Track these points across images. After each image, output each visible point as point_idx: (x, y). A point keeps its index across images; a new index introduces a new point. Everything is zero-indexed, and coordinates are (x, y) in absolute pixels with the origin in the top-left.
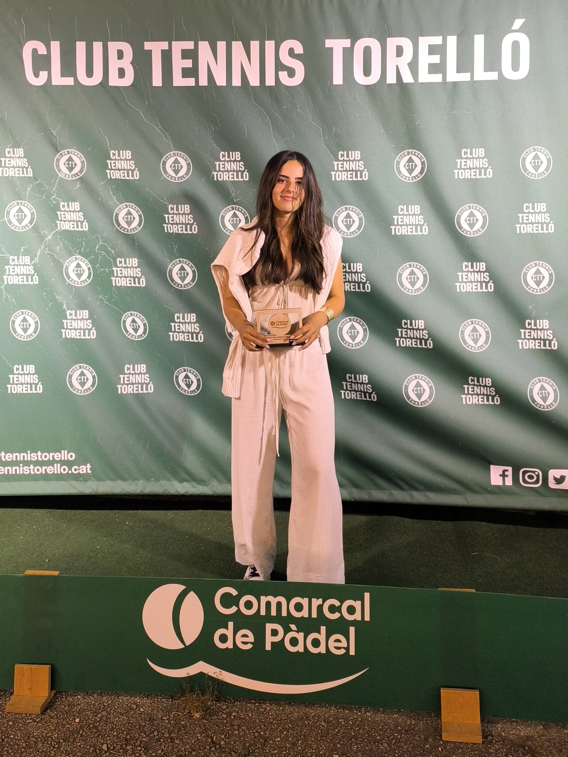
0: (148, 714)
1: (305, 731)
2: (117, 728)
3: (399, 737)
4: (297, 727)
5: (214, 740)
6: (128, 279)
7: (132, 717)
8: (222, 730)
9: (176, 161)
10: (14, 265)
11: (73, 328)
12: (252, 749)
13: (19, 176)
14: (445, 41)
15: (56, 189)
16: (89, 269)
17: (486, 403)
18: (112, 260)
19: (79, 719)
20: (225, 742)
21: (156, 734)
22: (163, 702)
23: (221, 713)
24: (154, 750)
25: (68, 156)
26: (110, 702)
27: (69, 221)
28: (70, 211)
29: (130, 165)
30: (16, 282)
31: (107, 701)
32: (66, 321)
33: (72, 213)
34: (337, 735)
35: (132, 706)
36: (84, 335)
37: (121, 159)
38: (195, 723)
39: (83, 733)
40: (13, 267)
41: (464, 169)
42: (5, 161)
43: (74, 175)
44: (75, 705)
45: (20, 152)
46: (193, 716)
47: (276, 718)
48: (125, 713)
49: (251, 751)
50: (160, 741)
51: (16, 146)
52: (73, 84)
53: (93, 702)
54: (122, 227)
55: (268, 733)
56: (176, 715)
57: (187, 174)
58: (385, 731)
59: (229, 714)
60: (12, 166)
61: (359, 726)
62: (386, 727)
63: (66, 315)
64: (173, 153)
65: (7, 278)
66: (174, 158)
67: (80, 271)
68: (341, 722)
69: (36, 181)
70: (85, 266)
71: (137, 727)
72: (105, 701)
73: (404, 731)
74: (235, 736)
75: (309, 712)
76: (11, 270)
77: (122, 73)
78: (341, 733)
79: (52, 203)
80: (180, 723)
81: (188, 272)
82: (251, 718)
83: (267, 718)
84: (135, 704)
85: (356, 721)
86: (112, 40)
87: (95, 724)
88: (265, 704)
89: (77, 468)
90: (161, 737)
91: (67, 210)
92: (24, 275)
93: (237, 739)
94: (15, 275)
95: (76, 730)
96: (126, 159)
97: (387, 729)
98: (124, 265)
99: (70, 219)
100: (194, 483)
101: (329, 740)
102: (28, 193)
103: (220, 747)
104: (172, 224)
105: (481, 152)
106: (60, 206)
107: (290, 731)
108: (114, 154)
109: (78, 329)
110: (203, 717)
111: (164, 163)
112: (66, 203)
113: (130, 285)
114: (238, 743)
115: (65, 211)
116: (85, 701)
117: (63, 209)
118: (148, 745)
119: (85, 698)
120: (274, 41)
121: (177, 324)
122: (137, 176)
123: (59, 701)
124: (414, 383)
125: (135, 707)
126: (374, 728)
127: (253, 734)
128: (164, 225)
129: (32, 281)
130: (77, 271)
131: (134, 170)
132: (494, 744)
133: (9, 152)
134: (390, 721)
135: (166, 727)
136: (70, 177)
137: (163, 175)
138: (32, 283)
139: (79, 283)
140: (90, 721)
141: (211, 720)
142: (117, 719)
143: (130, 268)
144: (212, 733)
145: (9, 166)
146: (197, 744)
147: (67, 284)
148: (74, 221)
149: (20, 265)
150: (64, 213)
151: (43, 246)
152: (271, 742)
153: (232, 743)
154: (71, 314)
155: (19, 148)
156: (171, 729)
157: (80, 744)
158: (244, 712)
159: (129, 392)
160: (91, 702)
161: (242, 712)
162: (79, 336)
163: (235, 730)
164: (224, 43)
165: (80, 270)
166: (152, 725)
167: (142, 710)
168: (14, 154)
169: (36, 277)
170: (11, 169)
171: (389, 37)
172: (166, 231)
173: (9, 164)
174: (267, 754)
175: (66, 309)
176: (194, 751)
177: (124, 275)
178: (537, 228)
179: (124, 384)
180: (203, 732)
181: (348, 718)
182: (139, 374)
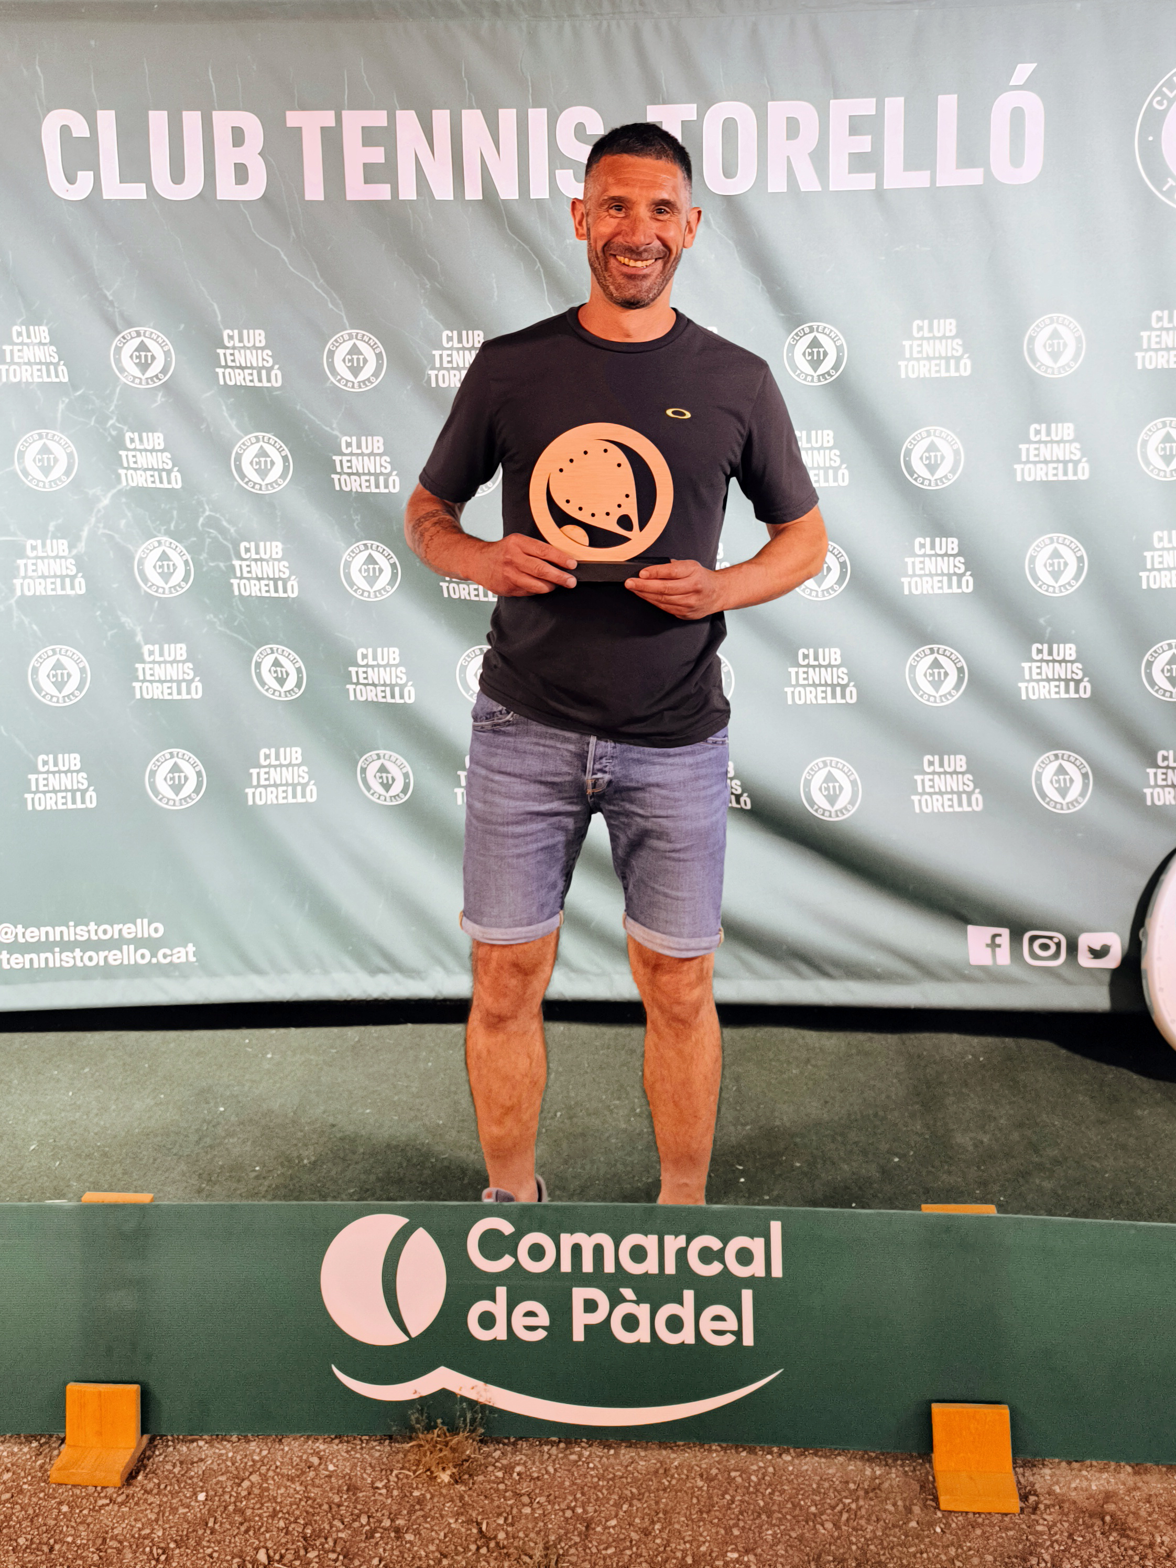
0: (344, 1477)
1: (664, 1500)
2: (285, 1511)
3: (854, 1506)
4: (647, 1494)
5: (484, 1527)
6: (263, 582)
7: (313, 1485)
8: (499, 1507)
9: (355, 350)
10: (37, 558)
11: (157, 679)
12: (562, 1548)
13: (40, 380)
14: (880, 106)
15: (116, 406)
16: (186, 563)
17: (957, 809)
18: (230, 546)
19: (204, 1494)
20: (507, 1533)
21: (364, 1520)
22: (373, 1448)
23: (490, 1468)
24: (364, 1557)
25: (138, 340)
26: (264, 1453)
27: (145, 470)
28: (146, 450)
29: (263, 360)
30: (40, 591)
31: (258, 1450)
32: (143, 665)
33: (148, 454)
34: (730, 1508)
35: (311, 1459)
36: (179, 693)
37: (244, 347)
38: (441, 1494)
39: (217, 1526)
40: (34, 561)
41: (918, 359)
42: (12, 351)
43: (151, 378)
44: (192, 1463)
45: (42, 332)
46: (436, 1477)
47: (603, 1475)
48: (298, 1476)
49: (561, 1552)
50: (373, 1537)
51: (34, 319)
52: (145, 197)
53: (230, 1455)
54: (250, 481)
55: (590, 1509)
56: (401, 1476)
57: (376, 374)
58: (824, 1494)
59: (508, 1470)
60: (26, 361)
61: (770, 1485)
62: (826, 1485)
63: (142, 654)
64: (350, 335)
65: (22, 584)
66: (350, 344)
67: (168, 568)
68: (734, 1478)
69: (75, 388)
70: (178, 556)
71: (326, 1507)
72: (254, 1451)
73: (861, 1493)
74: (527, 1518)
75: (669, 1458)
76: (30, 568)
77: (242, 175)
78: (737, 1503)
79: (110, 434)
80: (411, 1493)
81: (383, 567)
82: (553, 1477)
83: (585, 1476)
84: (316, 1453)
85: (764, 1475)
86: (223, 108)
87: (238, 1504)
88: (579, 1445)
89: (168, 952)
90: (375, 1528)
91: (139, 447)
92: (55, 576)
93: (530, 1526)
94: (39, 577)
95: (201, 1518)
96: (254, 347)
97: (828, 1489)
98: (255, 556)
99: (145, 466)
100: (398, 976)
101: (716, 1521)
102: (59, 415)
103: (497, 1544)
104: (349, 474)
105: (949, 326)
106: (124, 441)
107: (635, 1502)
108: (231, 337)
109: (166, 681)
110: (456, 1480)
111: (331, 354)
112: (136, 434)
113: (267, 595)
114: (532, 1535)
115: (135, 449)
116: (214, 1453)
117: (132, 446)
118: (351, 1546)
119: (212, 1446)
120: (545, 110)
121: (361, 670)
122: (277, 381)
123: (160, 1454)
124: (822, 775)
125: (315, 1460)
126: (802, 1489)
127: (561, 1514)
128: (333, 476)
129: (73, 588)
130: (161, 567)
131: (272, 368)
132: (1042, 1513)
133: (19, 334)
134: (831, 1471)
135: (384, 1506)
136: (144, 382)
137: (329, 379)
138: (73, 593)
139: (167, 591)
140: (227, 1497)
141: (473, 1484)
142: (282, 1491)
143: (267, 561)
144: (478, 1514)
145: (21, 361)
146: (450, 1540)
147: (143, 593)
148: (153, 469)
149: (48, 557)
150: (133, 453)
151: (93, 520)
152: (599, 1529)
153: (521, 1534)
154: (151, 653)
155: (39, 325)
156: (395, 1507)
157: (209, 1551)
158: (537, 1464)
159: (269, 802)
160: (227, 1453)
161: (534, 1463)
162: (169, 694)
163: (524, 1505)
164: (447, 113)
165: (168, 565)
166: (356, 1500)
167: (331, 1467)
168: (29, 337)
169: (80, 580)
170: (24, 367)
171: (773, 100)
172: (338, 488)
173: (20, 357)
174: (594, 1557)
175: (142, 643)
176: (446, 1557)
177: (254, 576)
178: (1055, 472)
179: (259, 786)
180: (458, 1514)
181: (748, 1468)
182: (287, 766)
